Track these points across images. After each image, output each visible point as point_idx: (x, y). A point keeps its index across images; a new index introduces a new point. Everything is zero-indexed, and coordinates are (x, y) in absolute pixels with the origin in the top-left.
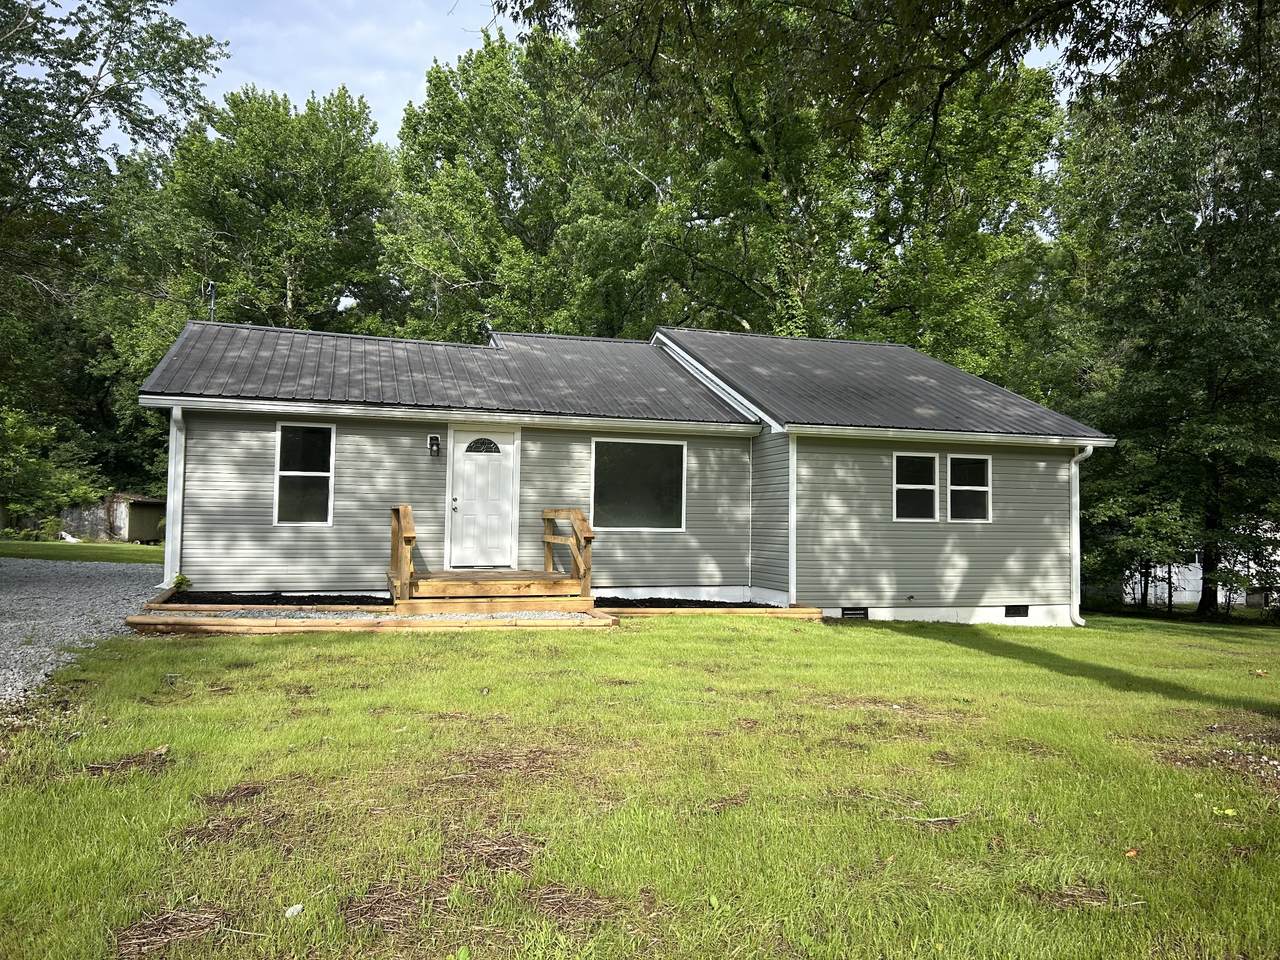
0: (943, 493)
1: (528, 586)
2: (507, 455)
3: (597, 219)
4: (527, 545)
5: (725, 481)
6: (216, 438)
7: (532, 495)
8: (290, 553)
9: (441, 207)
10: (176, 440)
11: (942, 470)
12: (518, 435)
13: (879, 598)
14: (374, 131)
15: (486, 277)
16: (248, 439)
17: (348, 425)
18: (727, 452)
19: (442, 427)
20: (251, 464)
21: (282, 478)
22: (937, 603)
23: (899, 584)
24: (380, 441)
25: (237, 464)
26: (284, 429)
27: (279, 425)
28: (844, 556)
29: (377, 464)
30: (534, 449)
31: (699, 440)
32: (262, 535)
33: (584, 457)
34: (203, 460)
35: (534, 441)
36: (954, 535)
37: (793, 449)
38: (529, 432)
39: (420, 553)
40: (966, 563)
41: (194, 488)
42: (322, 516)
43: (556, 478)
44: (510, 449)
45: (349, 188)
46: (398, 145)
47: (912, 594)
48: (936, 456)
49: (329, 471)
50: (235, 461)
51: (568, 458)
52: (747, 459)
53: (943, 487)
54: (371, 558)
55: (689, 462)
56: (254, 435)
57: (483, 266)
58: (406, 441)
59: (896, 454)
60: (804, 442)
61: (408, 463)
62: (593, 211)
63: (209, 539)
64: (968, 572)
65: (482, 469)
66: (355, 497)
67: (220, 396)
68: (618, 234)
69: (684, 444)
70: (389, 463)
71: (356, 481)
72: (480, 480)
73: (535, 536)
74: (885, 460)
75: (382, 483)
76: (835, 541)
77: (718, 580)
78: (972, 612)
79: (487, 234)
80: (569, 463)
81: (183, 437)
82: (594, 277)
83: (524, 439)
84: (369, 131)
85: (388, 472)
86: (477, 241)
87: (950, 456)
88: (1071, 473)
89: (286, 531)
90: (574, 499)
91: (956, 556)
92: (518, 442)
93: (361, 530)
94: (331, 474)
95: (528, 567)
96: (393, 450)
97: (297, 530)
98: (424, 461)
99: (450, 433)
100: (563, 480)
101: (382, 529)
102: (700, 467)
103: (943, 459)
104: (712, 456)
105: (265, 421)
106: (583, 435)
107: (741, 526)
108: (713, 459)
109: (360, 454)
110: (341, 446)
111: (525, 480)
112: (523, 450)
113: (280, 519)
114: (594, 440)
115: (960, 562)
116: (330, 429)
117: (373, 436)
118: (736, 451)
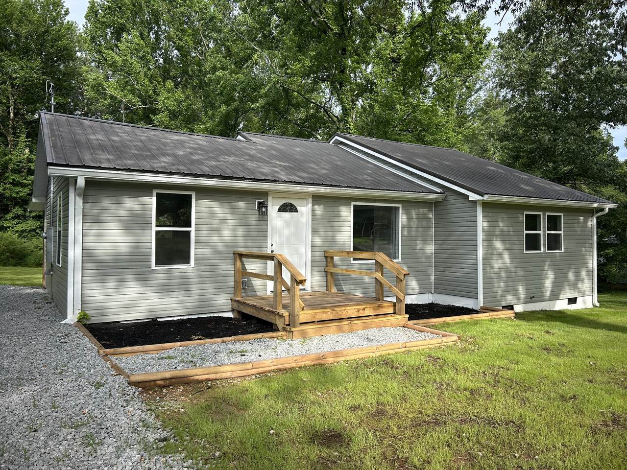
0: (544, 236)
1: (364, 309)
2: (302, 214)
3: (227, 73)
4: (316, 274)
5: (420, 229)
6: (107, 202)
7: (318, 241)
8: (165, 289)
9: (125, 60)
10: (76, 204)
11: (543, 222)
12: (310, 200)
13: (519, 299)
14: (67, 13)
15: (151, 103)
16: (131, 204)
17: (205, 192)
18: (421, 211)
19: (265, 194)
20: (135, 223)
21: (158, 233)
22: (542, 300)
23: (527, 290)
24: (225, 204)
25: (122, 222)
26: (158, 195)
27: (155, 192)
28: (503, 275)
29: (223, 221)
30: (319, 210)
31: (408, 204)
32: (143, 277)
33: (347, 215)
34: (97, 220)
35: (319, 204)
36: (549, 260)
37: (479, 210)
38: (317, 199)
39: (252, 283)
40: (553, 275)
41: (91, 242)
42: (186, 260)
43: (332, 229)
44: (305, 210)
45: (52, 46)
46: (84, 23)
47: (532, 295)
48: (541, 213)
49: (190, 226)
50: (121, 220)
51: (338, 216)
52: (431, 216)
53: (544, 232)
54: (220, 289)
55: (402, 218)
56: (136, 199)
57: (150, 97)
58: (242, 205)
59: (525, 213)
60: (486, 205)
61: (243, 221)
62: (223, 69)
63: (103, 281)
64: (555, 281)
65: (287, 224)
66: (210, 246)
67: (114, 169)
68: (242, 83)
69: (400, 206)
70: (231, 220)
71: (209, 234)
72: (286, 232)
73: (321, 268)
74: (520, 216)
75: (227, 234)
76: (499, 266)
77: (417, 291)
78: (555, 303)
79: (152, 78)
80: (339, 219)
81: (82, 201)
82: (228, 105)
83: (313, 204)
84: (63, 13)
85: (230, 227)
86: (147, 81)
87: (547, 214)
88: (593, 222)
89: (161, 272)
90: (342, 243)
91: (549, 271)
92: (310, 205)
93: (213, 268)
94: (192, 229)
95: (316, 289)
96: (234, 211)
97: (169, 272)
98: (254, 218)
99: (270, 199)
100: (335, 230)
101: (228, 268)
102: (408, 221)
103: (544, 215)
104: (414, 213)
105: (144, 188)
106: (345, 200)
107: (428, 257)
108: (414, 216)
109: (212, 214)
110: (199, 209)
111: (314, 231)
112: (313, 211)
113: (157, 263)
114: (353, 203)
115: (551, 275)
116: (191, 196)
117: (220, 201)
118: (425, 210)
